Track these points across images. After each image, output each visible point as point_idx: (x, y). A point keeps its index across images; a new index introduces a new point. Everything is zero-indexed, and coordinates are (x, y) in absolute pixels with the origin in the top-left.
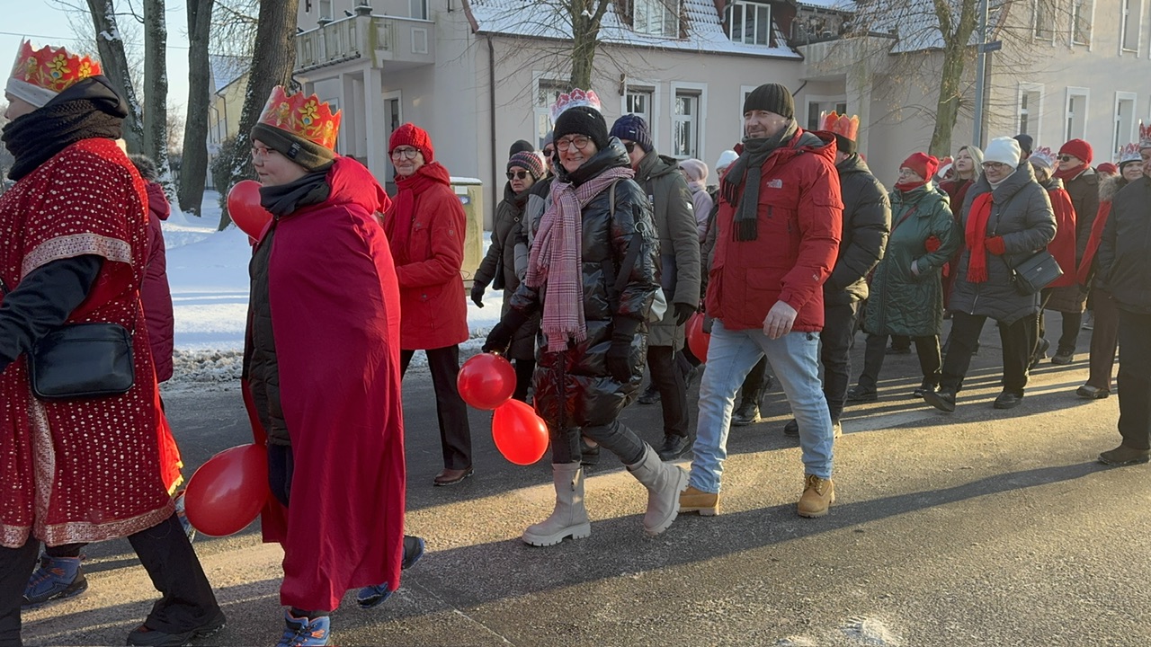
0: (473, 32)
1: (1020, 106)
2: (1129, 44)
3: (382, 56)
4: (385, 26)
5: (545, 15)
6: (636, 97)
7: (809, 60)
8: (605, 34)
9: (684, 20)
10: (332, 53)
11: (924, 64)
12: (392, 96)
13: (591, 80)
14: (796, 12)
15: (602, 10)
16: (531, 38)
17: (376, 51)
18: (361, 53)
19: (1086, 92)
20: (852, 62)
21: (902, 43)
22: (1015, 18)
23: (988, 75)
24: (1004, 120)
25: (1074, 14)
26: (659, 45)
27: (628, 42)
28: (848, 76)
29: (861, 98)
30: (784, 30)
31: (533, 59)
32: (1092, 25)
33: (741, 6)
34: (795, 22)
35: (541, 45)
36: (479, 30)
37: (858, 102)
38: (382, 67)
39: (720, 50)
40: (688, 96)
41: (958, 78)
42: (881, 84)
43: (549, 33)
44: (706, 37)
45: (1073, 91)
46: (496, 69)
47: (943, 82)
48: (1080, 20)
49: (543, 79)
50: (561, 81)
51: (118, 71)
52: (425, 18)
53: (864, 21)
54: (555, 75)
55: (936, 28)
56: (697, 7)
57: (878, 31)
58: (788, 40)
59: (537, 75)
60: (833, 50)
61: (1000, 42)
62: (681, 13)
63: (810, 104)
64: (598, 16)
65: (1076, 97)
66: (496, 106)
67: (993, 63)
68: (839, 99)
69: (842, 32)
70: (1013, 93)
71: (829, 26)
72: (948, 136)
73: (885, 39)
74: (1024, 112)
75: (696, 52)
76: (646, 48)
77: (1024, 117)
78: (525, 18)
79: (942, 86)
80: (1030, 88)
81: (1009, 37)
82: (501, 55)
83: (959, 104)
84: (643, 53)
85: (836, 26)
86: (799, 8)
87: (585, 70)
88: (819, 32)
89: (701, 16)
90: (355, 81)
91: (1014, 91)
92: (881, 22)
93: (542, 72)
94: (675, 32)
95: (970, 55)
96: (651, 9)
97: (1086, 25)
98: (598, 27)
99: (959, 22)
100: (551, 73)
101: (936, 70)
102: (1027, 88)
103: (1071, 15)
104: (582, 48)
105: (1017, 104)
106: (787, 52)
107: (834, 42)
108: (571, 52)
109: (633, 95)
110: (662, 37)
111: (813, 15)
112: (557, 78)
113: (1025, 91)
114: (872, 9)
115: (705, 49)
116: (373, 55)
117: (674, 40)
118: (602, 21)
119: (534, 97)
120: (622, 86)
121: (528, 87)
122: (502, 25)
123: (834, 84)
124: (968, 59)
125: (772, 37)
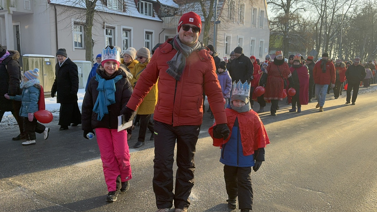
0: (48, 3)
1: (225, 41)
2: (254, 23)
3: (12, 9)
6: (109, 30)
7: (165, 22)
8: (98, 8)
9: (124, 5)
12: (16, 24)
13: (93, 23)
14: (160, 6)
16: (70, 7)
18: (3, 8)
19: (243, 37)
22: (224, 14)
23: (217, 31)
24: (221, 45)
25: (240, 14)
26: (117, 13)
27: (106, 11)
30: (157, 12)
31: (71, 15)
32: (244, 17)
33: (143, 3)
34: (160, 10)
35: (74, 10)
36: (51, 2)
38: (12, 13)
39: (137, 17)
40: (127, 31)
41: (208, 31)
43: (77, 6)
44: (132, 12)
45: (239, 36)
46: (57, 18)
47: (204, 32)
48: (241, 16)
49: (76, 22)
50: (82, 23)
53: (181, 11)
54: (80, 20)
55: (202, 15)
56: (129, 2)
58: (158, 15)
59: (73, 20)
60: (172, 20)
61: (220, 21)
62: (123, 3)
63: (166, 37)
65: (240, 38)
66: (58, 30)
67: (218, 27)
69: (175, 14)
70: (224, 37)
71: (171, 12)
74: (227, 42)
75: (129, 16)
77: (227, 44)
80: (228, 35)
81: (222, 19)
82: (60, 12)
83: (209, 39)
84: (111, 15)
85: (173, 12)
86: (161, 5)
87: (91, 20)
88: (168, 14)
89: (130, 5)
90: (1, 18)
93: (75, 19)
94: (122, 9)
95: (211, 24)
96: (113, 1)
99: (208, 14)
100: (78, 20)
102: (227, 35)
103: (239, 14)
104: (90, 12)
105: (225, 40)
106: (158, 19)
107: (172, 17)
108: (85, 13)
109: (108, 29)
110: (117, 10)
111: (166, 8)
112: (81, 21)
113: (227, 36)
114: (184, 8)
115: (132, 16)
116: (9, 9)
117: (121, 12)
118: (96, 3)
119: (72, 28)
120: (104, 26)
121: (70, 24)
122: (60, 2)
123: (173, 31)
124: (212, 26)
125: (153, 14)
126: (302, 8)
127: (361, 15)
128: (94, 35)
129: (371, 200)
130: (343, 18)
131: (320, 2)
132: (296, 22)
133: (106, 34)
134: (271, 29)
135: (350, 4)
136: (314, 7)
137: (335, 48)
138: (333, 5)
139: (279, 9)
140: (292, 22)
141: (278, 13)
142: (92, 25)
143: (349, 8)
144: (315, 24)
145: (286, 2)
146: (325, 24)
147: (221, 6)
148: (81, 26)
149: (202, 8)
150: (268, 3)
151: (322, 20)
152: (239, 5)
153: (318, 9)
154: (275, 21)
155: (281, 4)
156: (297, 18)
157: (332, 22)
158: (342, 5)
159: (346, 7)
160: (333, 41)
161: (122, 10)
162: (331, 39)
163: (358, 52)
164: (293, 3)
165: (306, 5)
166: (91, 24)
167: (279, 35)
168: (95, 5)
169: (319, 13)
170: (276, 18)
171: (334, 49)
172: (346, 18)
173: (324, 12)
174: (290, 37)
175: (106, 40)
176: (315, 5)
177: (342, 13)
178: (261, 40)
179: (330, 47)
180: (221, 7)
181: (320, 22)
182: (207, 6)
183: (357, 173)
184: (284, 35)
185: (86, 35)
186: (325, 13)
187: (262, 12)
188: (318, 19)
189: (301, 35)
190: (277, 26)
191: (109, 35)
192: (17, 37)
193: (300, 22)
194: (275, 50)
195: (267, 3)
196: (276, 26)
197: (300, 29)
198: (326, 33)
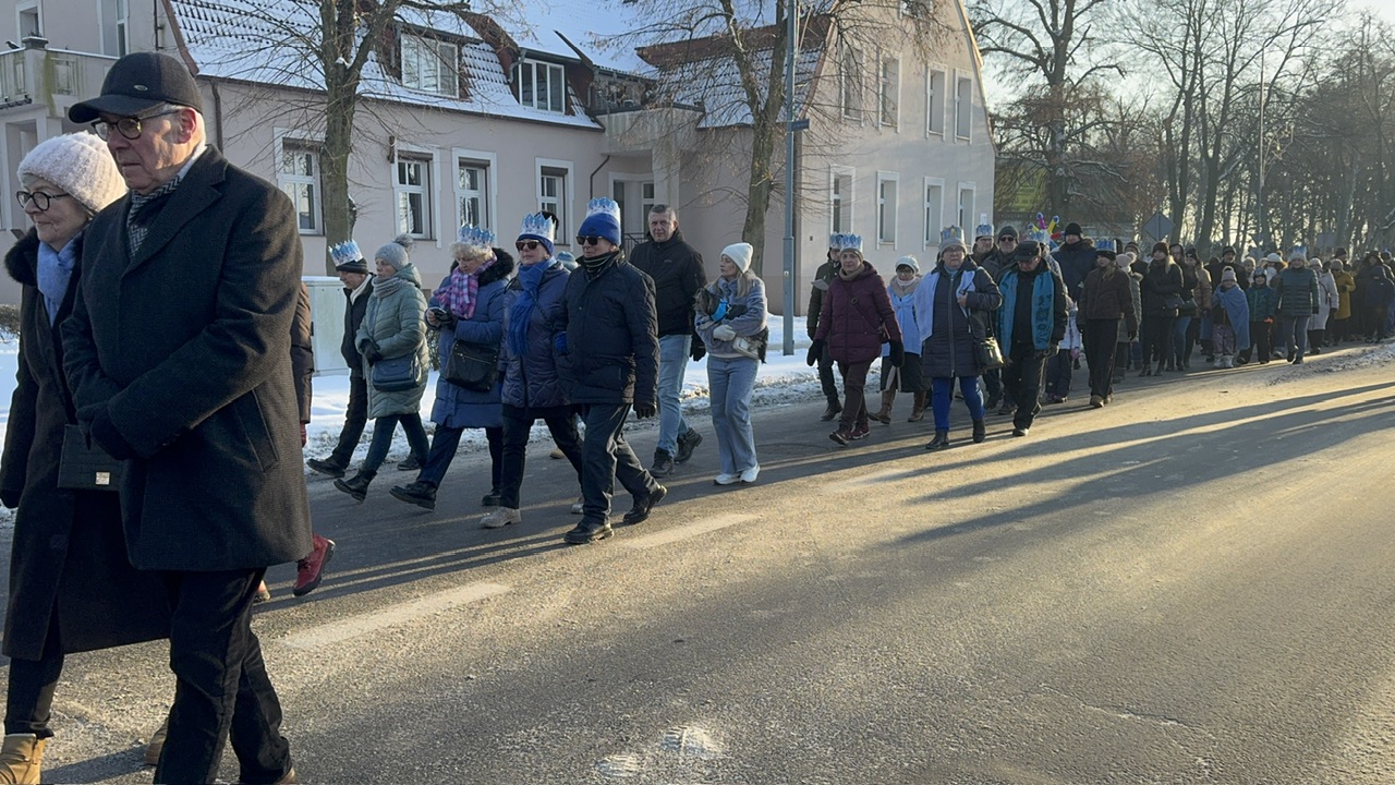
1: (832, 191)
2: (935, 126)
3: (61, 101)
4: (67, 63)
5: (288, 61)
6: (409, 165)
7: (610, 132)
8: (367, 87)
9: (464, 76)
11: (733, 141)
13: (352, 142)
14: (593, 76)
15: (362, 58)
16: (270, 86)
17: (53, 96)
18: (31, 97)
19: (896, 177)
20: (657, 136)
21: (710, 117)
22: (824, 94)
23: (798, 156)
24: (817, 205)
25: (881, 93)
26: (436, 106)
27: (396, 99)
28: (654, 152)
29: (668, 177)
30: (581, 95)
31: (274, 114)
32: (899, 105)
33: (530, 65)
34: (592, 88)
35: (284, 96)
37: (666, 182)
39: (510, 115)
40: (474, 167)
41: (768, 159)
42: (689, 163)
43: (294, 82)
44: (493, 99)
45: (883, 175)
46: (224, 124)
47: (753, 163)
48: (887, 100)
49: (289, 138)
50: (313, 141)
53: (668, 91)
54: (304, 134)
55: (744, 102)
56: (479, 63)
57: (684, 102)
58: (586, 107)
59: (280, 133)
60: (636, 122)
61: (809, 120)
62: (459, 69)
63: (614, 183)
64: (359, 64)
65: (886, 182)
67: (803, 142)
68: (645, 178)
69: (645, 101)
70: (825, 178)
71: (631, 94)
72: (761, 221)
73: (692, 112)
74: (837, 197)
75: (481, 115)
76: (420, 107)
77: (837, 202)
78: (262, 62)
79: (753, 167)
80: (843, 170)
81: (818, 115)
82: (232, 106)
83: (771, 188)
84: (416, 113)
85: (638, 94)
86: (597, 72)
87: (343, 130)
88: (619, 100)
89: (484, 73)
90: (22, 133)
91: (826, 175)
92: (686, 93)
93: (287, 130)
94: (455, 90)
95: (779, 134)
96: (423, 61)
97: (892, 106)
99: (766, 97)
100: (299, 131)
101: (746, 148)
102: (838, 171)
103: (877, 94)
104: (338, 103)
105: (829, 189)
106: (584, 121)
107: (637, 112)
108: (324, 107)
109: (406, 162)
110: (439, 94)
111: (612, 80)
112: (308, 137)
113: (836, 174)
114: (677, 78)
115: (491, 113)
116: (50, 100)
117: (453, 99)
118: (362, 71)
119: (277, 161)
120: (391, 151)
121: (270, 148)
122: (232, 69)
123: (640, 161)
124: (780, 139)
125: (568, 103)
126: (1112, 63)
127: (1333, 84)
128: (356, 187)
129: (1361, 745)
130: (1264, 98)
131: (1180, 43)
132: (1091, 117)
133: (401, 183)
134: (1001, 146)
135: (1288, 46)
136: (1155, 61)
137: (1241, 206)
138: (1227, 50)
139: (1025, 73)
140: (1078, 116)
141: (1024, 87)
142: (347, 148)
143: (1287, 58)
144: (1164, 121)
145: (1053, 45)
146: (1200, 119)
147: (812, 67)
148: (308, 153)
149: (742, 76)
150: (984, 52)
151: (1188, 104)
152: (878, 61)
153: (1171, 65)
154: (1014, 114)
155: (1035, 52)
156: (1095, 100)
157: (1224, 112)
158: (1259, 48)
159: (1275, 57)
160: (1235, 183)
161: (454, 94)
162: (1223, 176)
163: (1330, 220)
164: (1079, 46)
165: (1125, 52)
166: (346, 146)
167: (1030, 164)
168: (358, 79)
169: (1174, 81)
170: (1015, 104)
171: (1241, 209)
172: (1278, 96)
173: (1194, 78)
174: (1072, 174)
175: (401, 201)
176: (1160, 53)
177: (1259, 81)
178: (962, 186)
179: (1223, 203)
180: (813, 70)
181: (1183, 115)
182: (760, 68)
183: (1313, 653)
184: (1047, 164)
185: (328, 188)
186: (1198, 81)
187: (964, 82)
188: (1174, 102)
189: (1110, 166)
190: (1023, 134)
191: (411, 183)
193: (1104, 116)
194: (1018, 219)
195: (980, 51)
196: (1017, 132)
197: (1107, 141)
198: (1204, 151)
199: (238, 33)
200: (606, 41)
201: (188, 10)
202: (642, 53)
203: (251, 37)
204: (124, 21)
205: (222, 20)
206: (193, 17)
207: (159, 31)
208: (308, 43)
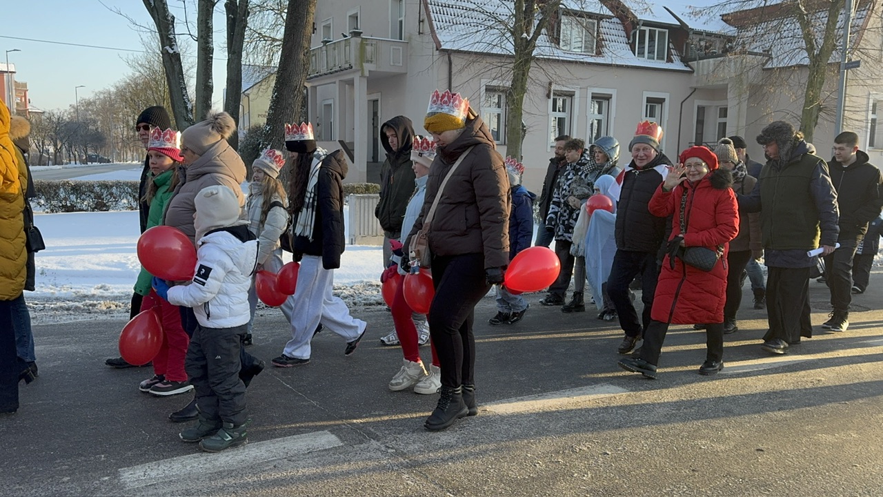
0: (437, 49)
1: (870, 112)
3: (368, 67)
4: (372, 45)
5: (493, 38)
6: (560, 100)
7: (698, 73)
8: (539, 51)
9: (600, 40)
10: (331, 65)
11: (792, 77)
12: (374, 97)
13: (527, 86)
14: (688, 35)
15: (537, 33)
16: (481, 54)
17: (364, 64)
18: (353, 65)
20: (734, 75)
21: (775, 60)
22: (869, 41)
24: (857, 123)
26: (582, 60)
27: (557, 58)
28: (729, 86)
29: (740, 103)
30: (679, 49)
31: (482, 71)
33: (645, 31)
34: (687, 44)
35: (489, 60)
36: (443, 48)
37: (737, 107)
38: (368, 75)
39: (629, 64)
40: (601, 99)
41: (820, 89)
42: (756, 92)
43: (494, 51)
44: (619, 55)
46: (453, 80)
47: (807, 92)
49: (489, 86)
50: (504, 87)
51: (176, 75)
52: (401, 39)
53: (744, 43)
54: (499, 82)
55: (802, 49)
56: (613, 32)
57: (755, 51)
58: (680, 56)
59: (485, 82)
60: (718, 66)
61: (859, 61)
62: (598, 36)
63: (698, 107)
64: (535, 38)
67: (850, 77)
68: (721, 104)
69: (725, 51)
70: (865, 102)
71: (715, 47)
73: (761, 57)
74: (874, 116)
75: (610, 65)
76: (571, 62)
77: (874, 121)
78: (478, 39)
79: (807, 95)
81: (863, 56)
82: (459, 67)
83: (820, 110)
84: (567, 66)
85: (722, 46)
86: (691, 33)
87: (522, 79)
88: (707, 51)
89: (614, 38)
90: (347, 86)
91: (866, 99)
92: (758, 43)
93: (489, 80)
94: (592, 48)
95: (830, 71)
96: (574, 32)
98: (534, 47)
99: (821, 45)
100: (496, 81)
101: (801, 82)
102: (878, 97)
104: (521, 62)
105: (868, 111)
106: (681, 66)
107: (719, 58)
108: (512, 65)
109: (558, 98)
110: (583, 53)
111: (702, 37)
112: (501, 85)
113: (874, 100)
114: (751, 34)
115: (618, 63)
116: (362, 66)
117: (592, 56)
118: (537, 42)
119: (482, 100)
120: (550, 91)
121: (478, 92)
122: (460, 44)
123: (718, 92)
124: (829, 74)
125: (669, 54)
128: (527, 115)
133: (553, 111)
142: (523, 90)
147: (860, 22)
148: (501, 94)
149: (803, 31)
175: (552, 123)
180: (861, 24)
182: (818, 24)
185: (510, 116)
191: (559, 111)
192: (373, 124)
199: (465, 22)
200: (700, 11)
201: (438, 10)
202: (726, 19)
203: (472, 24)
204: (403, 18)
205: (456, 15)
206: (440, 13)
207: (421, 23)
208: (506, 26)
